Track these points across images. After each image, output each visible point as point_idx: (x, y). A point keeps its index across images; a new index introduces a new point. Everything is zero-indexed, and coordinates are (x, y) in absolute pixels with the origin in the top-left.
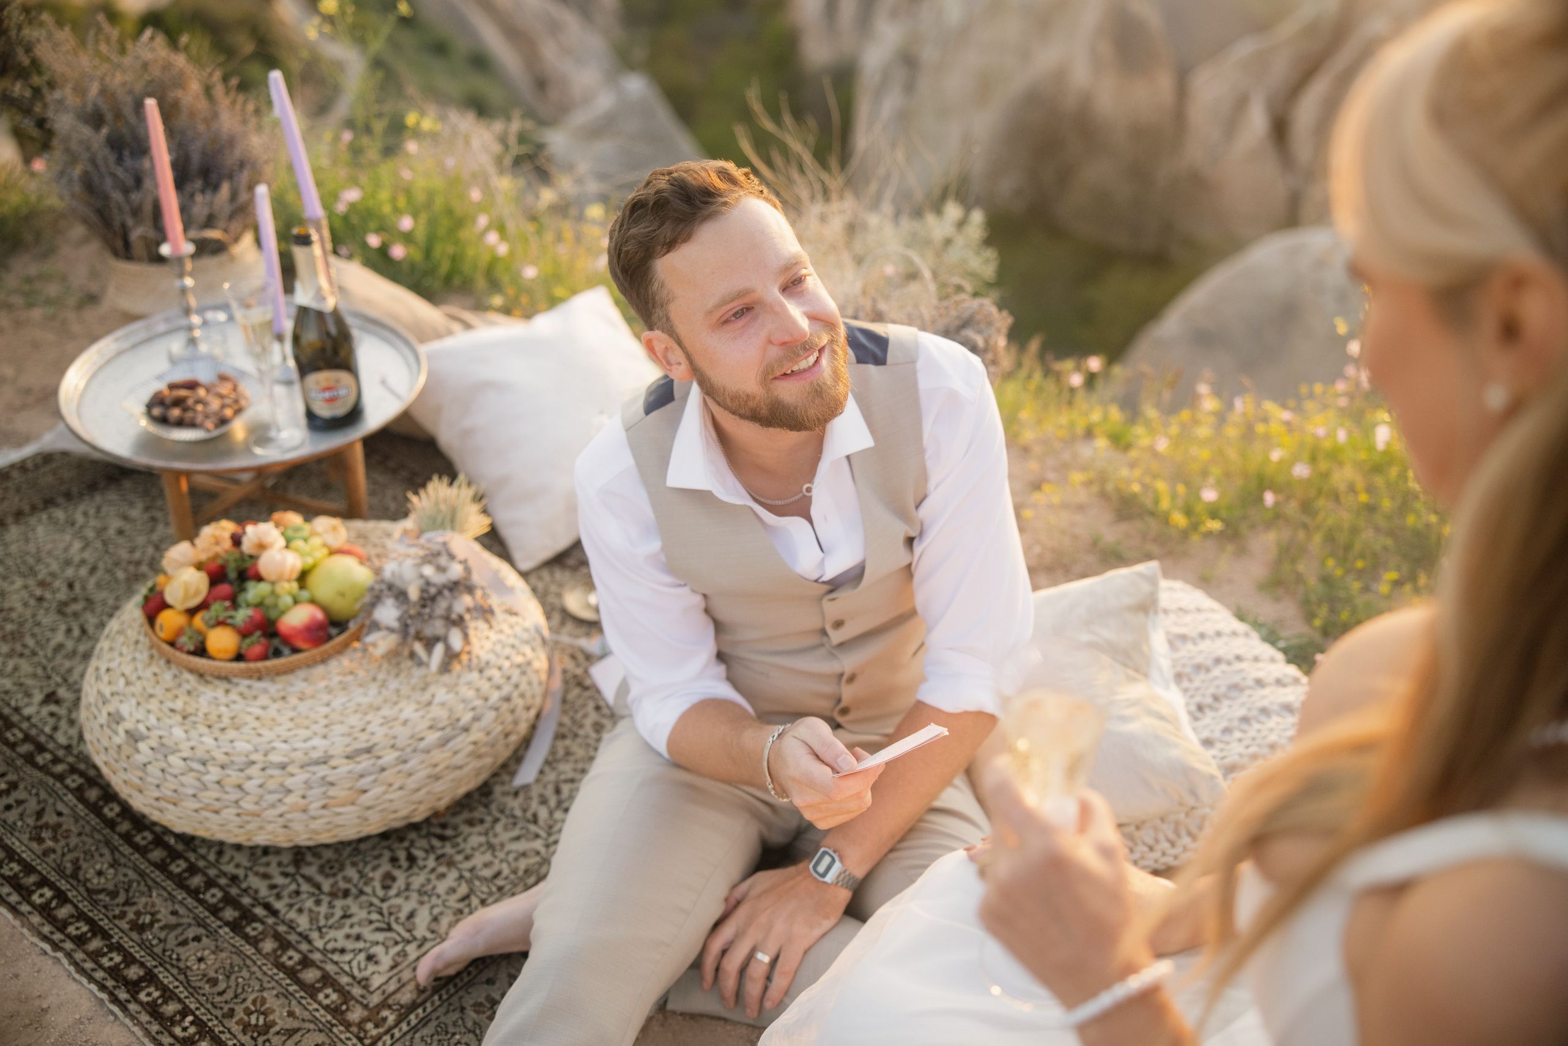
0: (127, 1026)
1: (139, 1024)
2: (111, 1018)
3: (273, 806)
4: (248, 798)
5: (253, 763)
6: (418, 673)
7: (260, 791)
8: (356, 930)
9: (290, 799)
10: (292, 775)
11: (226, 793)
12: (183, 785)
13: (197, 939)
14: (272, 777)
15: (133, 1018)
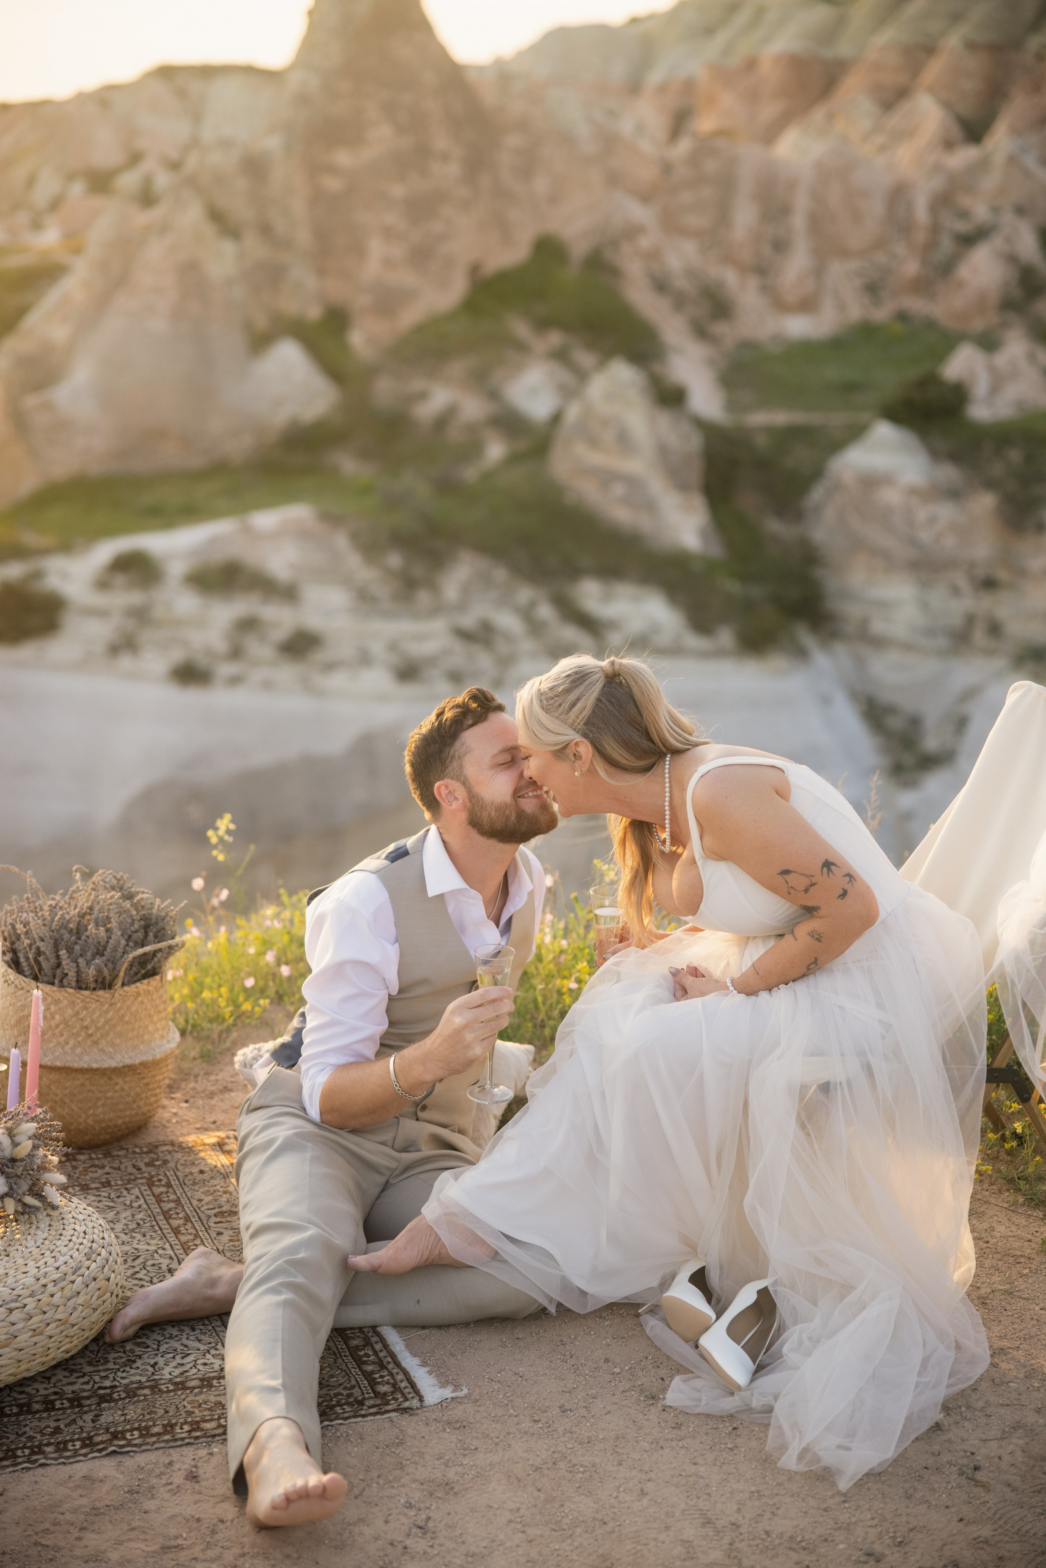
0: (147, 1450)
1: (155, 1442)
2: (132, 1454)
3: (75, 1309)
4: (60, 1309)
5: (45, 1286)
6: (42, 1215)
7: (63, 1301)
8: (174, 1364)
9: (81, 1299)
10: (73, 1282)
11: (45, 1313)
12: (13, 1324)
13: (97, 1416)
14: (63, 1288)
15: (148, 1444)
